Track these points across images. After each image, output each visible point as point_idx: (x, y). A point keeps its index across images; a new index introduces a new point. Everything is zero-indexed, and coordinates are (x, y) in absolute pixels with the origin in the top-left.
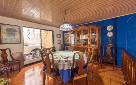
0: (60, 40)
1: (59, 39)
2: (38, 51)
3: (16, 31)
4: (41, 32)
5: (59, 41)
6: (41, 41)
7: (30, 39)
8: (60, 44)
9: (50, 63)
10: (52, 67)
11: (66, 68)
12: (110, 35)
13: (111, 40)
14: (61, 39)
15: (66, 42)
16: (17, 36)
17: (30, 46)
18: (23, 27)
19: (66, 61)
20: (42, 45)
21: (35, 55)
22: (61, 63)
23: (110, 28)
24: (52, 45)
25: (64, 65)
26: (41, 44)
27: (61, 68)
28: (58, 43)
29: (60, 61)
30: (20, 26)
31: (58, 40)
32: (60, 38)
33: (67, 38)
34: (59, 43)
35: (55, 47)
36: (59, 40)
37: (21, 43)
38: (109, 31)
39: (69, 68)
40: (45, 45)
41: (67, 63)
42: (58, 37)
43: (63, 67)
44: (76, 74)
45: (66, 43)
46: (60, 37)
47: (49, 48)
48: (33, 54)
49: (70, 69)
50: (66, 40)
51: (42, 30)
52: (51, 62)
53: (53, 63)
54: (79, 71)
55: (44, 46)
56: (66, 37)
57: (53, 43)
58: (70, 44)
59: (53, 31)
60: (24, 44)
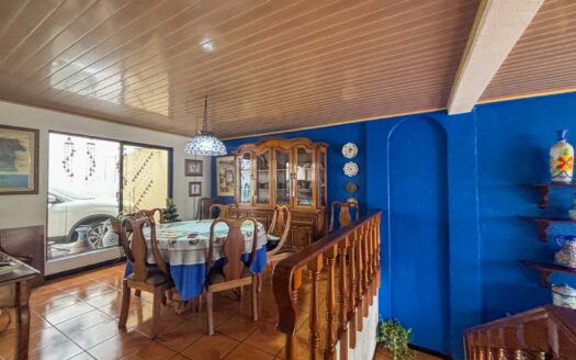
0: (199, 183)
1: (192, 179)
2: (105, 223)
3: (23, 149)
4: (122, 149)
5: (193, 186)
6: (121, 187)
7: (72, 175)
8: (197, 198)
9: (146, 249)
10: (151, 261)
11: (192, 261)
12: (351, 170)
13: (354, 187)
14: (204, 180)
15: (223, 190)
16: (22, 166)
17: (67, 204)
18: (50, 131)
19: (191, 243)
20: (126, 203)
21: (93, 241)
22: (179, 249)
23: (350, 150)
24: (165, 202)
25: (185, 253)
26: (121, 197)
27: (176, 261)
28: (191, 195)
29: (174, 242)
30: (37, 132)
31: (191, 183)
32: (200, 175)
33: (225, 176)
34: (193, 192)
35: (175, 211)
36: (195, 183)
37: (36, 192)
38: (348, 160)
39: (199, 260)
40: (137, 200)
41: (194, 247)
42: (191, 170)
43: (184, 260)
44: (221, 277)
45: (220, 194)
46: (198, 171)
47: (150, 209)
48: (85, 236)
49: (203, 262)
50: (224, 185)
51: (125, 146)
52: (149, 247)
53: (155, 251)
54: (226, 268)
55: (133, 205)
56: (223, 172)
57: (170, 195)
58: (232, 197)
59: (170, 150)
60: (50, 196)
